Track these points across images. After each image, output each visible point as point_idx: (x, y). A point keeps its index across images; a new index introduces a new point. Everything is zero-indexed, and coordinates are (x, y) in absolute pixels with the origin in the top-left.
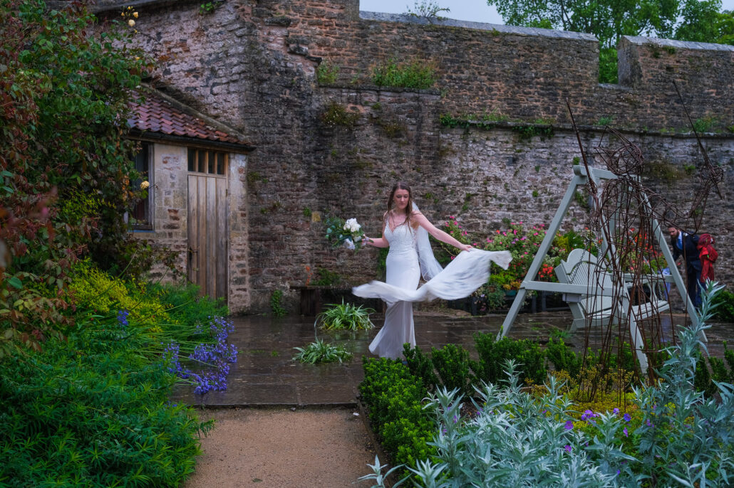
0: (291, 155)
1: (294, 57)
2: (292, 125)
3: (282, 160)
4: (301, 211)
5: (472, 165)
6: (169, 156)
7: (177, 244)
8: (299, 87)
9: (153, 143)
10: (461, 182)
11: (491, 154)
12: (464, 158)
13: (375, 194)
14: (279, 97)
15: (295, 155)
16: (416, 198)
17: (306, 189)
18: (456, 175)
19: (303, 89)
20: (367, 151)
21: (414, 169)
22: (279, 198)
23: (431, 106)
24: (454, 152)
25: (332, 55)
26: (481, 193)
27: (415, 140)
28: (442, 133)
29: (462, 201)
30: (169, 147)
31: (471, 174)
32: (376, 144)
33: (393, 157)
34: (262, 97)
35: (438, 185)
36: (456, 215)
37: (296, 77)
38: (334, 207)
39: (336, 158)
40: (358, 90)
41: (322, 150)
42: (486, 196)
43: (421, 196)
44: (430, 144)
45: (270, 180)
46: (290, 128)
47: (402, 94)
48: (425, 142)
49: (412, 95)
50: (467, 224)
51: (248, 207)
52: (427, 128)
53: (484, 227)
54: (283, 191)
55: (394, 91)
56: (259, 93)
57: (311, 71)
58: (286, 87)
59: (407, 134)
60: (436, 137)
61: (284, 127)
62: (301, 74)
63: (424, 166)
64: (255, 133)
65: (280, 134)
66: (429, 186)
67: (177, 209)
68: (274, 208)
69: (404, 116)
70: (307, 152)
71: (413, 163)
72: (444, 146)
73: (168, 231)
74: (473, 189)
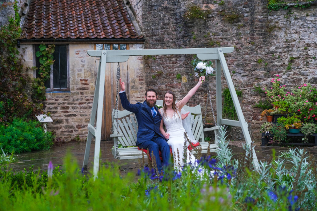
0: (169, 41)
2: (169, 23)
3: (164, 45)
4: (175, 76)
5: (295, 36)
6: (79, 50)
7: (87, 98)
9: (68, 45)
10: (286, 49)
11: (311, 26)
12: (288, 32)
14: (161, 6)
15: (171, 41)
16: (252, 63)
17: (178, 62)
18: (282, 44)
20: (215, 34)
21: (249, 43)
22: (162, 68)
24: (280, 29)
26: (302, 56)
27: (250, 22)
28: (270, 16)
29: (287, 63)
30: (80, 45)
31: (294, 43)
32: (222, 28)
33: (234, 36)
34: (152, 8)
35: (268, 53)
36: (282, 74)
39: (196, 40)
41: (187, 36)
42: (307, 58)
43: (255, 61)
44: (261, 25)
45: (157, 58)
46: (168, 25)
48: (256, 23)
50: (291, 80)
51: (145, 75)
52: (258, 14)
53: (305, 81)
54: (165, 64)
56: (150, 5)
59: (244, 19)
60: (265, 19)
61: (164, 24)
63: (257, 40)
64: (148, 30)
65: (162, 29)
66: (261, 54)
67: (87, 79)
68: (160, 75)
69: (241, 7)
70: (178, 39)
71: (249, 39)
72: (272, 24)
73: (79, 91)
74: (296, 54)
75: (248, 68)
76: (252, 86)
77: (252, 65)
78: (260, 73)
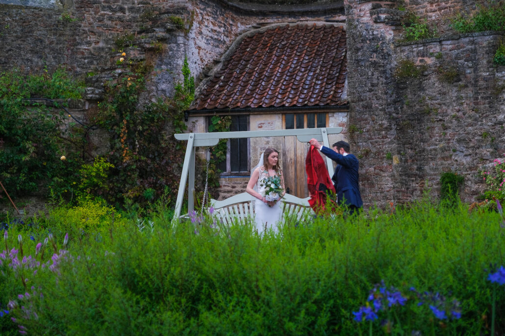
0: (378, 108)
1: (378, 25)
2: (378, 83)
3: (372, 113)
4: (385, 155)
6: (262, 122)
8: (383, 50)
9: (249, 115)
13: (440, 136)
14: (369, 61)
15: (380, 108)
16: (476, 138)
17: (389, 136)
19: (385, 51)
20: (431, 99)
21: (473, 110)
22: (370, 145)
23: (484, 47)
27: (473, 82)
28: (497, 72)
30: (264, 116)
32: (440, 90)
33: (454, 101)
34: (358, 63)
35: (495, 124)
37: (381, 42)
38: (410, 151)
39: (409, 106)
40: (424, 44)
41: (399, 101)
43: (480, 135)
44: (487, 84)
45: (364, 130)
46: (377, 86)
47: (460, 40)
48: (481, 83)
49: (467, 40)
52: (482, 69)
54: (373, 139)
55: (453, 39)
56: (356, 60)
57: (391, 34)
58: (374, 51)
59: (466, 77)
60: (492, 76)
61: (373, 85)
62: (383, 38)
63: (482, 106)
64: (354, 93)
65: (370, 92)
66: (487, 124)
68: (367, 154)
69: (462, 61)
70: (389, 105)
71: (472, 104)
72: (500, 84)
75: (471, 145)
76: (476, 169)
77: (477, 140)
78: (486, 151)
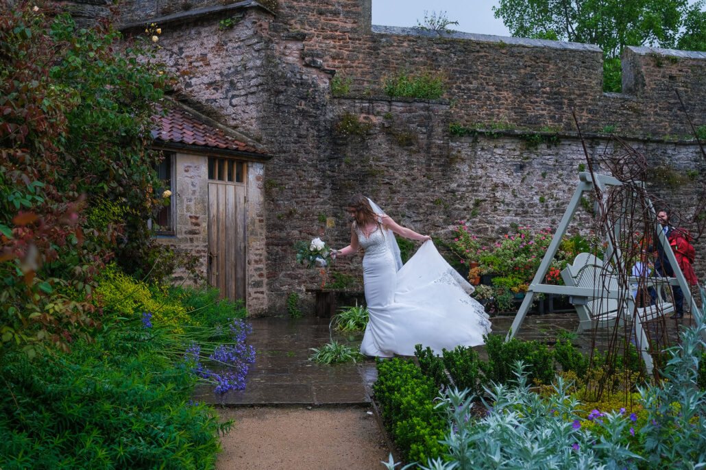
0: (307, 163)
1: (309, 69)
2: (308, 135)
3: (298, 168)
4: (316, 217)
5: (480, 172)
6: (190, 165)
7: (198, 249)
8: (314, 98)
9: (175, 153)
10: (470, 188)
11: (499, 161)
12: (473, 165)
13: (387, 200)
14: (295, 108)
15: (310, 163)
16: (427, 204)
17: (321, 196)
18: (465, 182)
19: (318, 100)
20: (378, 160)
21: (424, 176)
22: (295, 204)
23: (440, 115)
24: (463, 160)
25: (345, 67)
26: (489, 199)
27: (425, 148)
28: (452, 142)
29: (471, 207)
30: (191, 157)
31: (479, 181)
32: (388, 152)
33: (404, 165)
34: (278, 108)
35: (448, 192)
36: (466, 220)
37: (312, 89)
39: (350, 166)
40: (370, 101)
41: (336, 158)
42: (494, 202)
43: (432, 202)
44: (440, 152)
45: (287, 187)
46: (306, 137)
47: (413, 104)
48: (435, 150)
49: (422, 105)
50: (476, 229)
51: (266, 213)
52: (436, 137)
53: (492, 231)
54: (298, 198)
55: (405, 102)
56: (276, 104)
57: (326, 83)
58: (302, 98)
59: (417, 142)
60: (446, 145)
61: (300, 136)
62: (316, 86)
63: (435, 173)
64: (272, 142)
65: (296, 143)
66: (439, 192)
67: (198, 215)
68: (290, 214)
69: (414, 125)
70: (321, 160)
71: (424, 170)
72: (453, 153)
73: (189, 236)
74: (482, 196)
75: (421, 211)
77: (428, 206)
78: (439, 218)
